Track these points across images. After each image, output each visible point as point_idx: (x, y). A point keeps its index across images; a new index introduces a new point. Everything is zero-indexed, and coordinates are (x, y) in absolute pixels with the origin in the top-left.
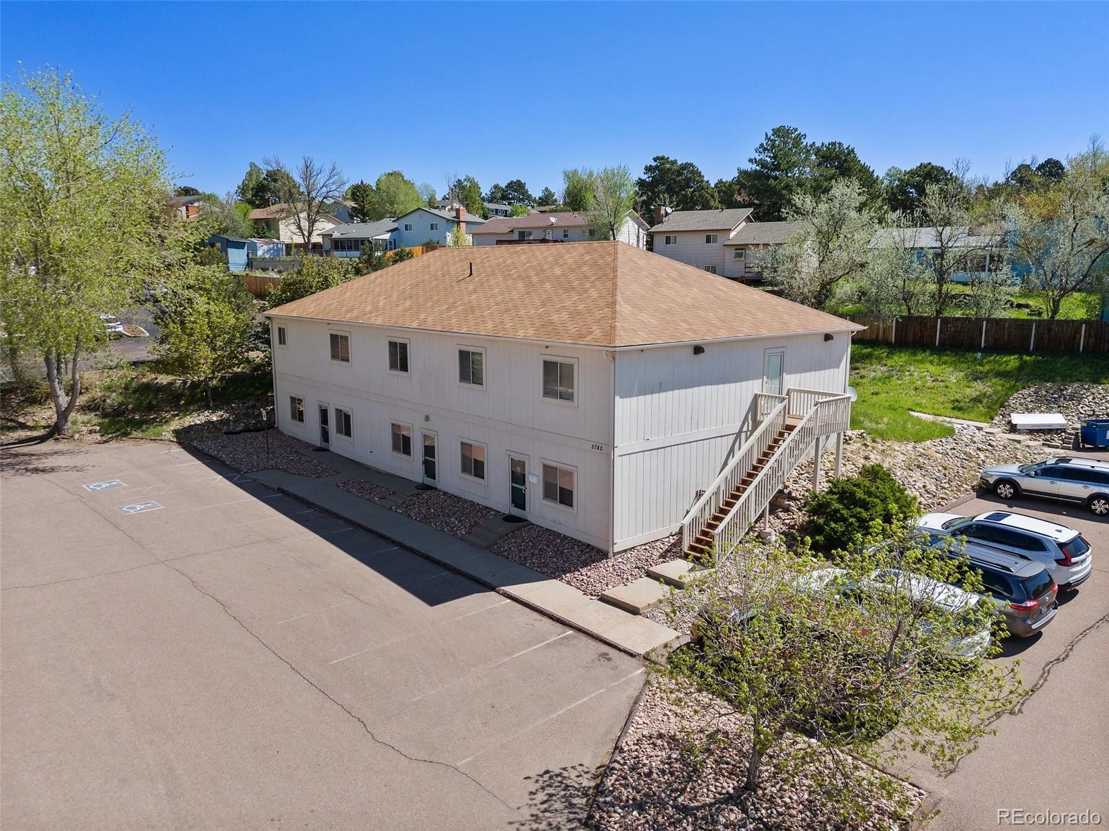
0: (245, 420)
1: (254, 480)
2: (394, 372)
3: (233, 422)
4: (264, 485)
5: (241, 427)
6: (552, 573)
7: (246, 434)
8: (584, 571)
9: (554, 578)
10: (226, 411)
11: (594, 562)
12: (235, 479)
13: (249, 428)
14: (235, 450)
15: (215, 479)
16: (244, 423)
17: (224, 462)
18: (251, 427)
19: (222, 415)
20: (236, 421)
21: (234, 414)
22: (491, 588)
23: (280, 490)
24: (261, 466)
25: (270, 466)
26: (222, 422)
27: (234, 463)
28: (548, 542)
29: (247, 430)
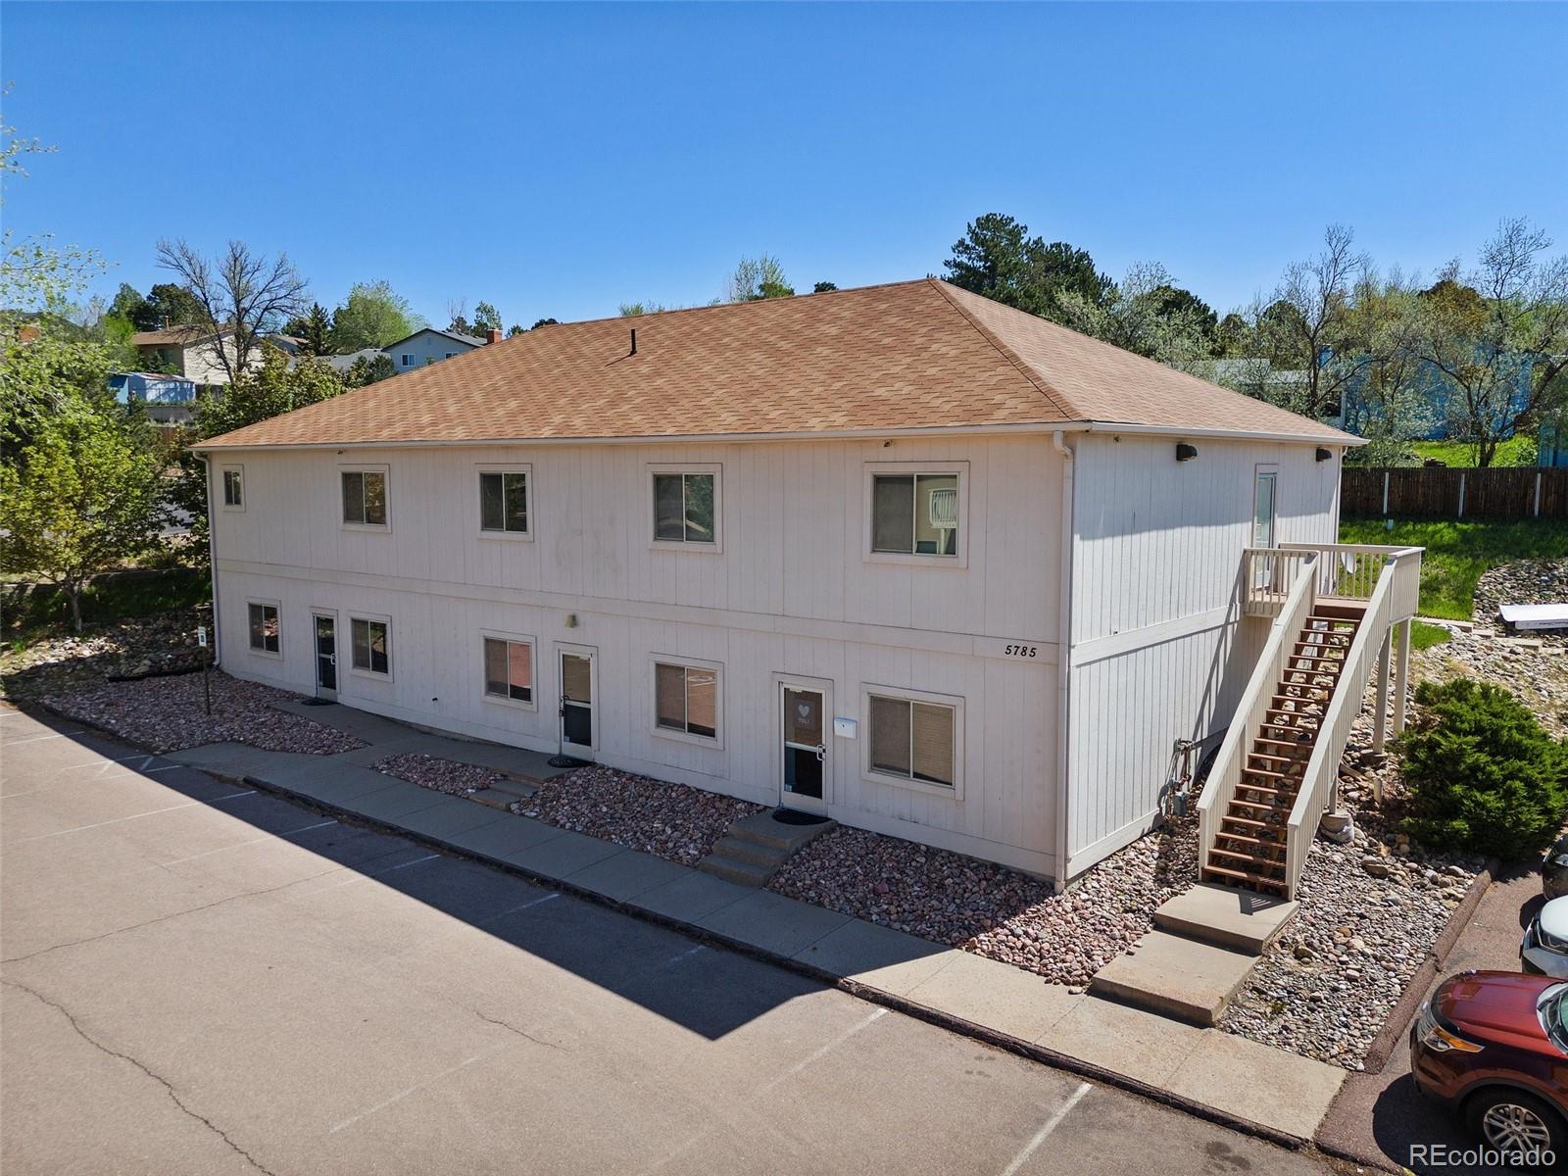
0: (151, 655)
1: (188, 766)
2: (493, 535)
3: (127, 658)
4: (211, 775)
5: (144, 666)
6: (940, 934)
7: (155, 681)
8: (1016, 924)
9: (953, 946)
10: (111, 639)
11: (1028, 904)
12: (145, 765)
13: (161, 668)
14: (135, 709)
15: (98, 768)
16: (150, 660)
17: (114, 734)
18: (165, 667)
19: (102, 648)
20: (133, 657)
21: (128, 643)
22: (828, 981)
23: (249, 782)
24: (198, 737)
25: (217, 736)
26: (103, 658)
27: (137, 734)
28: (898, 862)
29: (156, 672)
